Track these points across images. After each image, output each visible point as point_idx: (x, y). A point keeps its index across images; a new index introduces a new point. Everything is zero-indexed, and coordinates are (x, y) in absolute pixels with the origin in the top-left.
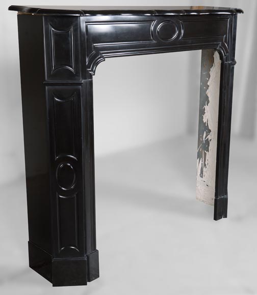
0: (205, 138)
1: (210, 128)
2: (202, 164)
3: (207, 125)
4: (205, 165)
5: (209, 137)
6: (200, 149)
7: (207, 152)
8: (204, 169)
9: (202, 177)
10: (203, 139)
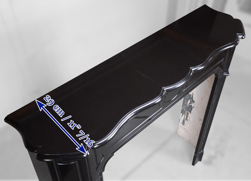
0: (189, 104)
1: (194, 100)
2: (184, 118)
3: (192, 96)
4: (187, 119)
5: (193, 105)
6: (184, 108)
7: (190, 113)
8: (186, 122)
9: (183, 125)
10: (187, 103)
